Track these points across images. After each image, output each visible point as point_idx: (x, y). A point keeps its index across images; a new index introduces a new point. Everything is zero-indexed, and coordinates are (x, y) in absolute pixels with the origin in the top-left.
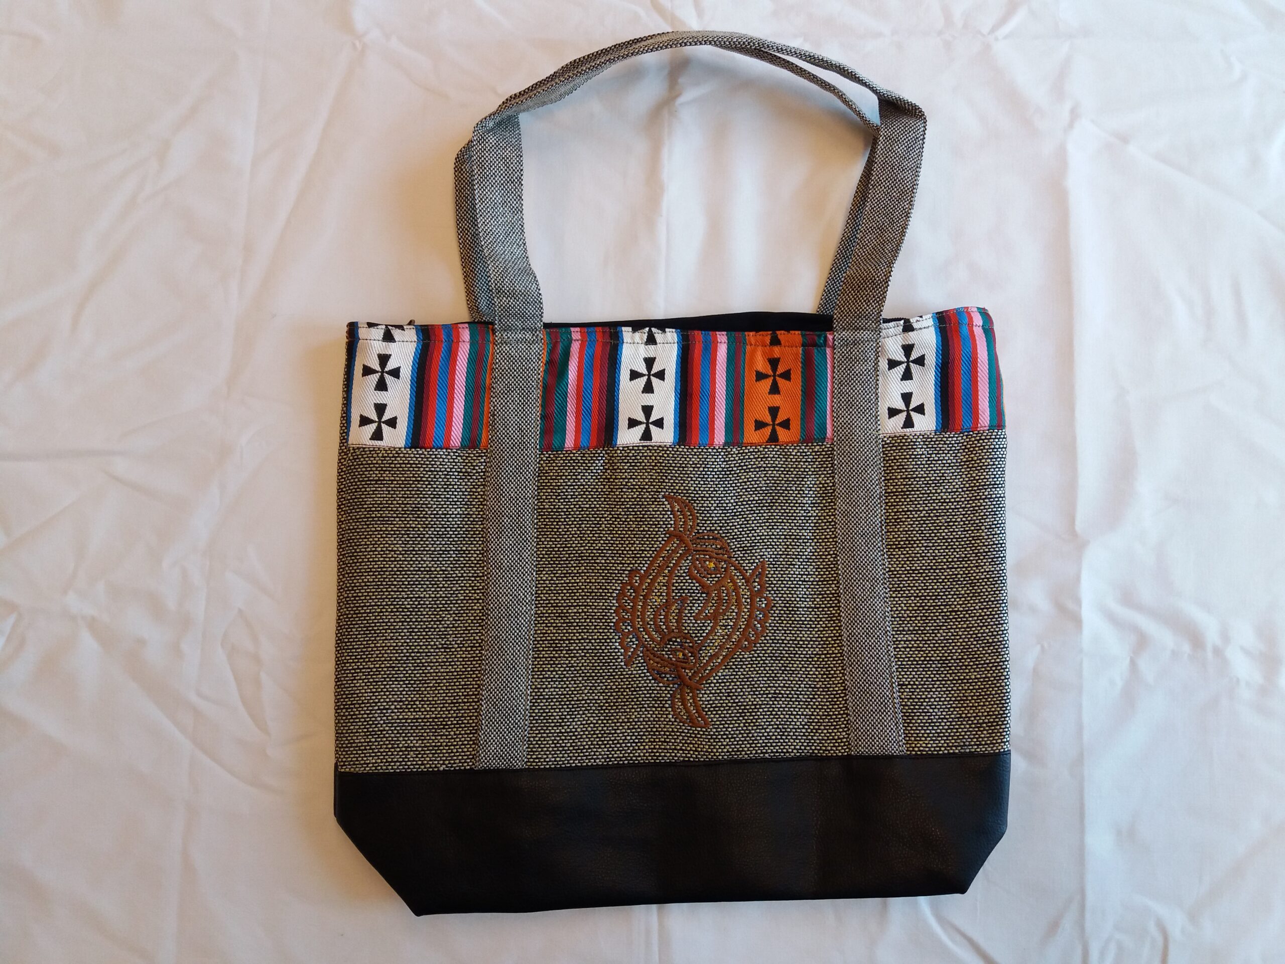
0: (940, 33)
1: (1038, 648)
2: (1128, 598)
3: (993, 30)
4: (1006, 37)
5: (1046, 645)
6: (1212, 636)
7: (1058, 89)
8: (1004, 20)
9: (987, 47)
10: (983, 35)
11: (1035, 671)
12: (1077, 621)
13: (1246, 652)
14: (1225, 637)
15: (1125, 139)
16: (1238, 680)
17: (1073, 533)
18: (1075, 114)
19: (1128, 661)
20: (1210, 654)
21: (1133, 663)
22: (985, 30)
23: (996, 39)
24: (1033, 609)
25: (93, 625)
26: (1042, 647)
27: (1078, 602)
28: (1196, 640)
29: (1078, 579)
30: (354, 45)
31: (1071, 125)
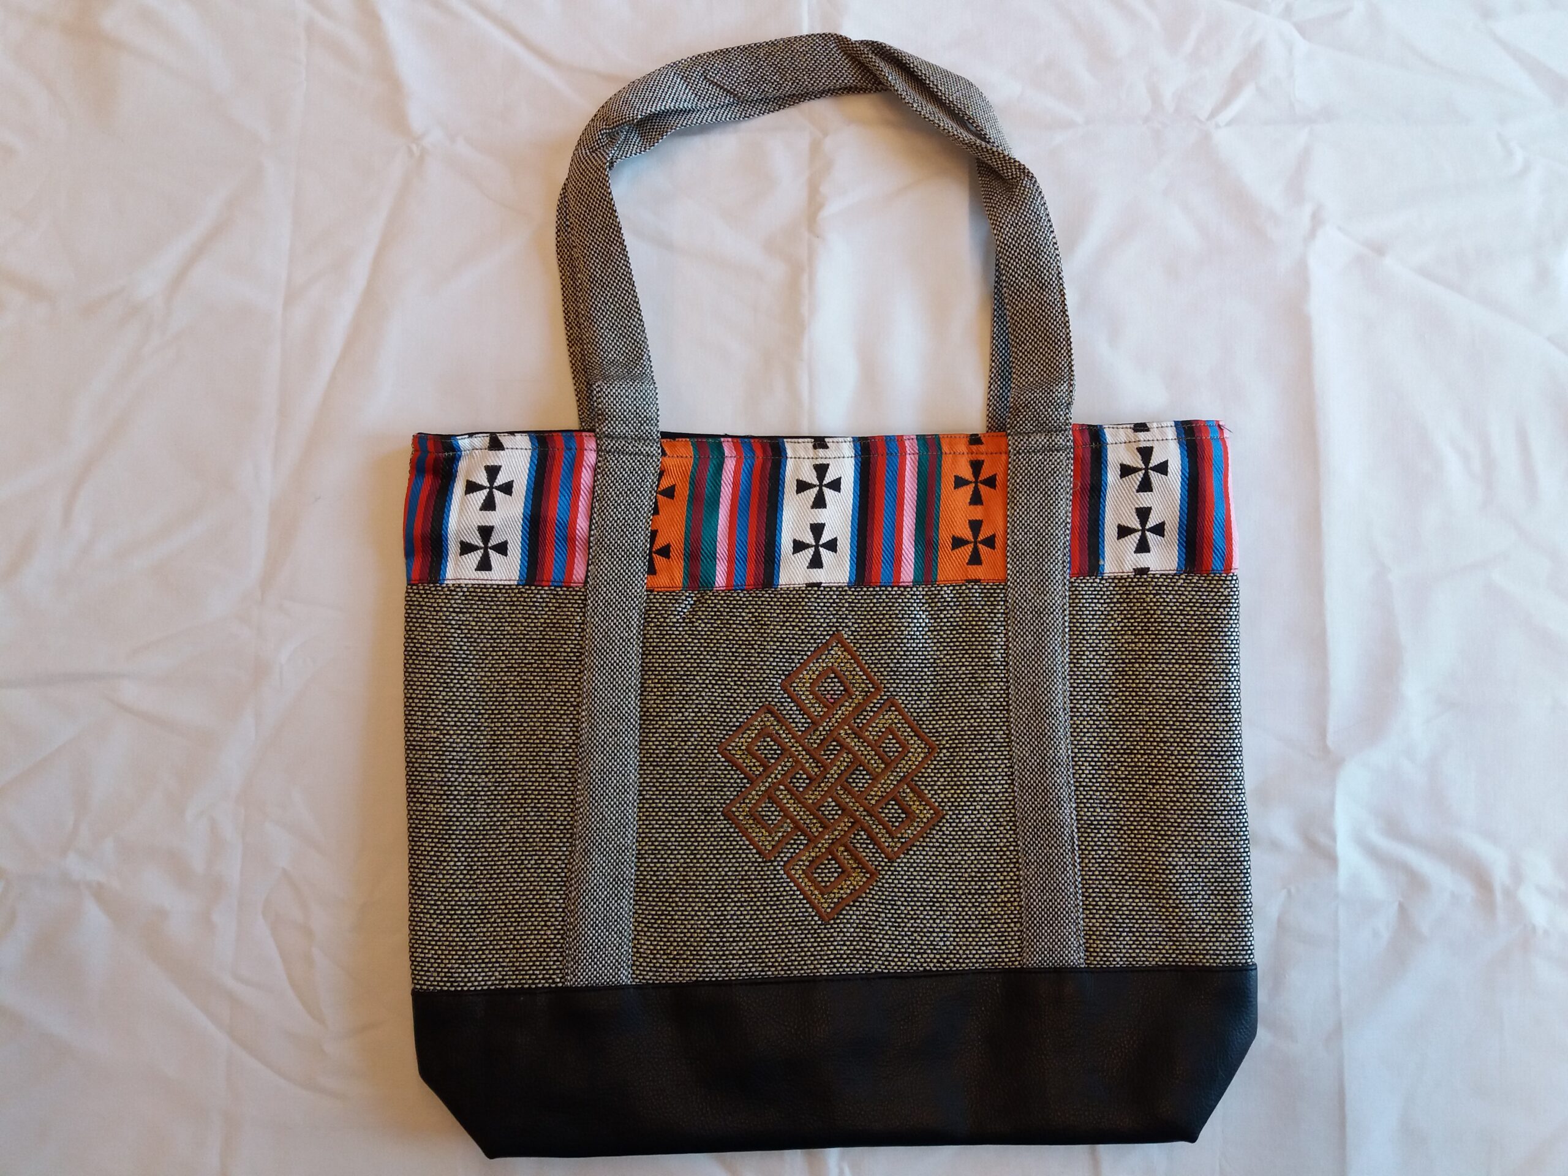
0: (1146, 120)
1: (1284, 892)
2: (1394, 828)
3: (1213, 115)
4: (1229, 124)
5: (1293, 890)
6: (1500, 874)
7: (1296, 189)
8: (1226, 102)
9: (1206, 137)
10: (1199, 121)
11: (1279, 921)
12: (1331, 859)
13: (1544, 892)
14: (1517, 874)
15: (1380, 250)
16: (1534, 928)
17: (1325, 749)
18: (1317, 220)
19: (1396, 905)
20: (1499, 896)
21: (1402, 908)
22: (1203, 115)
23: (1218, 126)
24: (1275, 845)
25: (99, 893)
26: (1289, 892)
27: (1333, 837)
28: (1482, 880)
29: (1332, 804)
30: (410, 151)
31: (1312, 234)
